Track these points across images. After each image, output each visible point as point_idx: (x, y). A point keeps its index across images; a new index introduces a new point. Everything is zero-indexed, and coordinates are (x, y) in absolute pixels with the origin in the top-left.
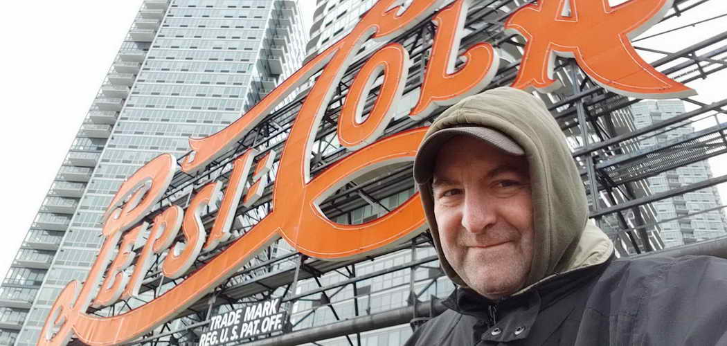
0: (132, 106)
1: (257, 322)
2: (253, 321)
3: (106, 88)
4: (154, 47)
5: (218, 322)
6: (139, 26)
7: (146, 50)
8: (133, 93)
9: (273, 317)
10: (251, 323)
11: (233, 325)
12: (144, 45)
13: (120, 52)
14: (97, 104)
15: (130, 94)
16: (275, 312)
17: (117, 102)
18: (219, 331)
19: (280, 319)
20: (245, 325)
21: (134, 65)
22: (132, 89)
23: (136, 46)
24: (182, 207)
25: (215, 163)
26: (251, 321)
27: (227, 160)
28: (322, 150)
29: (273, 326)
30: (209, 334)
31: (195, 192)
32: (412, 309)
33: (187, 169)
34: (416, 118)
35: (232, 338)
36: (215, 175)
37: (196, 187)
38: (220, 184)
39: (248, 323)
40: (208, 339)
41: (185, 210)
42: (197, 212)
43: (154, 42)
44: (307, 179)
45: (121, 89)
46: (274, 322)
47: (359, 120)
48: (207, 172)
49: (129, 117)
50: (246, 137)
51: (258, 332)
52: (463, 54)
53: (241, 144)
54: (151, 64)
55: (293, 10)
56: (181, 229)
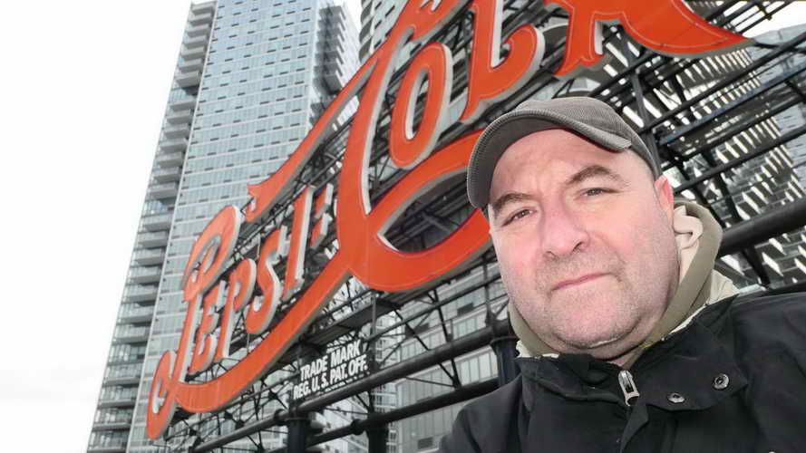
0: (193, 157)
1: (344, 366)
2: (340, 365)
3: (164, 145)
4: (203, 89)
5: (307, 372)
6: (184, 70)
7: (195, 94)
8: (192, 143)
9: (357, 359)
10: (338, 368)
11: (322, 372)
12: (192, 89)
13: (169, 102)
14: (159, 163)
15: (189, 145)
16: (358, 353)
17: (177, 156)
18: (310, 380)
19: (365, 359)
20: (333, 371)
21: (186, 113)
22: (190, 139)
23: (184, 93)
24: (253, 259)
25: (277, 206)
26: (337, 365)
27: (288, 202)
28: (378, 174)
29: (359, 368)
30: (301, 385)
31: (263, 241)
32: (490, 329)
33: (251, 219)
34: (468, 121)
35: (323, 386)
36: (280, 218)
37: (263, 235)
38: (284, 229)
39: (335, 368)
40: (301, 390)
41: (257, 262)
42: (269, 264)
43: (201, 84)
44: (368, 209)
45: (178, 142)
46: (360, 364)
47: (410, 135)
48: (272, 217)
49: (193, 170)
50: (301, 173)
51: (346, 376)
52: (505, 42)
53: (299, 182)
54: (204, 108)
55: (340, 15)
56: (257, 283)
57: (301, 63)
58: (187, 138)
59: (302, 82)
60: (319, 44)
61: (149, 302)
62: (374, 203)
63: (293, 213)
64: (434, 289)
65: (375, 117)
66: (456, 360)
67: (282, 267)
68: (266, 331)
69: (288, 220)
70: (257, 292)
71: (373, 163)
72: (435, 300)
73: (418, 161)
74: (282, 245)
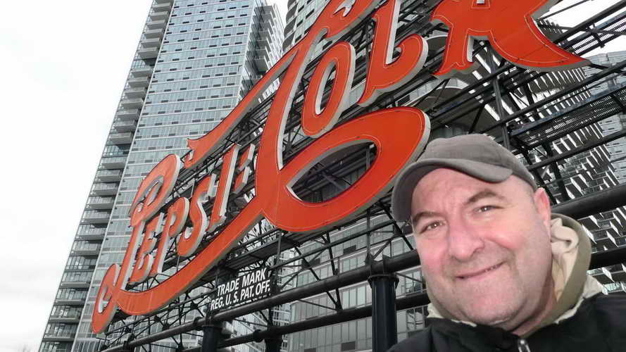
1: (252, 287)
2: (249, 286)
3: (124, 102)
4: (159, 62)
6: (145, 45)
7: (153, 65)
8: (147, 103)
12: (151, 61)
13: (131, 70)
14: (119, 116)
15: (144, 104)
16: (264, 278)
17: (135, 112)
18: (224, 296)
20: (243, 290)
21: (144, 79)
22: (146, 100)
25: (210, 158)
27: (219, 155)
30: (217, 299)
32: (369, 267)
33: (189, 166)
37: (197, 179)
38: (214, 176)
39: (245, 288)
40: (217, 303)
42: (200, 202)
43: (158, 57)
44: (281, 166)
47: (318, 111)
48: (205, 166)
49: (146, 124)
50: (231, 134)
51: (253, 295)
52: (398, 46)
53: (229, 140)
54: (158, 77)
55: (271, 13)
56: (189, 216)
57: (238, 47)
58: (144, 99)
59: (237, 63)
60: (252, 34)
61: (102, 225)
62: (286, 162)
63: (222, 163)
64: (327, 233)
65: (292, 95)
66: (340, 289)
67: (210, 206)
68: (192, 255)
69: (218, 170)
70: (189, 223)
71: (288, 131)
72: (328, 241)
73: (322, 133)
74: (212, 189)
